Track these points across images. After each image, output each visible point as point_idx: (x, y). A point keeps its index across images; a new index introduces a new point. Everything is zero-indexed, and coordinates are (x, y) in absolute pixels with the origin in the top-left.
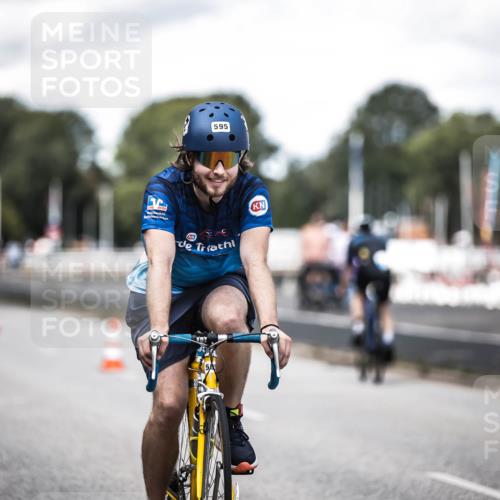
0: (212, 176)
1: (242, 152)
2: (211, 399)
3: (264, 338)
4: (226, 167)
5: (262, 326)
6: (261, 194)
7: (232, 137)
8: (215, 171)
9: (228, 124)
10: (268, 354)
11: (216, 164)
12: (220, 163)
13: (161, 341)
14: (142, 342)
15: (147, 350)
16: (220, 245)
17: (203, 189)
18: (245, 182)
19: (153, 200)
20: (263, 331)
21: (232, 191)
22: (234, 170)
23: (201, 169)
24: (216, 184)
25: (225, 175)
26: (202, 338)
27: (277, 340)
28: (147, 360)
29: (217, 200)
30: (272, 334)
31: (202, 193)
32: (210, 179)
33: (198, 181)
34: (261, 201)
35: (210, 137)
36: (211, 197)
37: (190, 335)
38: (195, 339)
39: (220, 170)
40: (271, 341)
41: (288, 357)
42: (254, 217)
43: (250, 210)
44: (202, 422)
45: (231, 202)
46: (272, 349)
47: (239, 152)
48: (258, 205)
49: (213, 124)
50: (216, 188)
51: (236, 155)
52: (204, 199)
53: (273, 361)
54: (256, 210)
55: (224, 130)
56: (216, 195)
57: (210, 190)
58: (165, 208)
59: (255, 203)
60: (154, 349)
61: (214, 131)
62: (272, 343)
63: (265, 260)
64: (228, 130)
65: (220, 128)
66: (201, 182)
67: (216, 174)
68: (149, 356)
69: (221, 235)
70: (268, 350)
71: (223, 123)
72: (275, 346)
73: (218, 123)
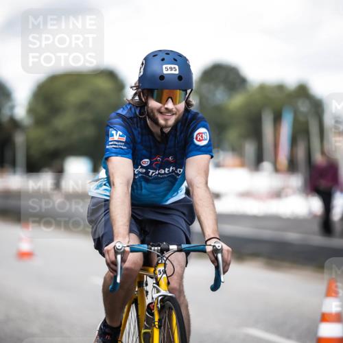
0: (163, 110)
1: (189, 91)
2: (164, 299)
3: (209, 249)
4: (174, 103)
5: (207, 239)
6: (204, 127)
7: (180, 78)
8: (166, 106)
9: (177, 67)
10: (213, 262)
11: (167, 101)
12: (170, 100)
13: (124, 251)
14: (108, 251)
15: (113, 258)
16: (167, 169)
17: (156, 122)
18: (189, 117)
19: (114, 132)
20: (208, 243)
21: (180, 124)
22: (181, 106)
23: (153, 104)
24: (166, 117)
25: (174, 110)
26: (156, 248)
27: (221, 251)
28: (112, 266)
29: (167, 130)
30: (217, 245)
31: (154, 125)
32: (161, 113)
33: (152, 114)
34: (204, 133)
35: (162, 77)
36: (162, 128)
37: (146, 246)
38: (151, 249)
39: (170, 105)
40: (216, 251)
41: (229, 264)
42: (198, 146)
43: (195, 140)
44: (157, 318)
45: (178, 134)
46: (216, 258)
47: (186, 91)
48: (202, 137)
49: (164, 66)
50: (166, 120)
51: (183, 93)
52: (156, 130)
53: (217, 268)
54: (200, 140)
55: (173, 72)
56: (166, 127)
57: (162, 122)
58: (124, 139)
59: (199, 134)
60: (119, 257)
61: (165, 72)
62: (217, 253)
63: (207, 183)
64: (177, 72)
65: (170, 70)
66: (154, 115)
67: (167, 109)
68: (115, 263)
69: (168, 161)
70: (213, 258)
71: (173, 66)
72: (219, 256)
73: (169, 66)
